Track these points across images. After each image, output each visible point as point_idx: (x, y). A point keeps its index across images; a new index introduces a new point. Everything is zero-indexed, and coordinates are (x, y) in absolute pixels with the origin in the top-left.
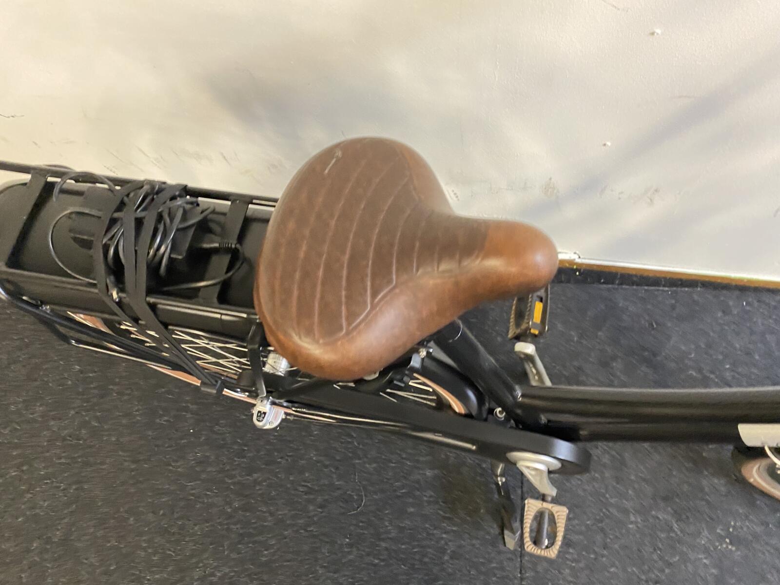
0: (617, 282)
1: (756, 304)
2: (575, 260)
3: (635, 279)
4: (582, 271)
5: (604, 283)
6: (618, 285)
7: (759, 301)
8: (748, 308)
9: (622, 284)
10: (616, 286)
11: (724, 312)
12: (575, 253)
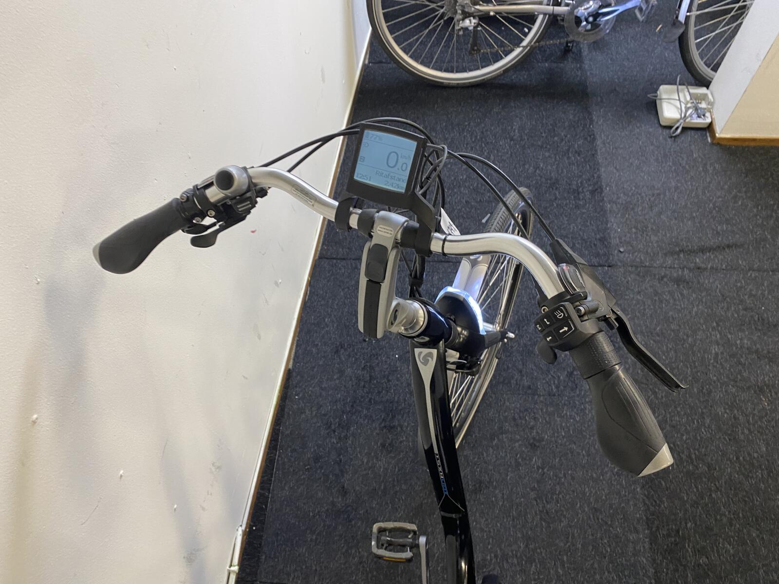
0: (267, 494)
1: (297, 389)
2: (242, 530)
3: (266, 478)
4: (252, 524)
5: (266, 506)
6: (269, 493)
7: (296, 387)
8: (301, 395)
9: (269, 490)
10: (270, 495)
11: (302, 413)
12: (237, 530)
